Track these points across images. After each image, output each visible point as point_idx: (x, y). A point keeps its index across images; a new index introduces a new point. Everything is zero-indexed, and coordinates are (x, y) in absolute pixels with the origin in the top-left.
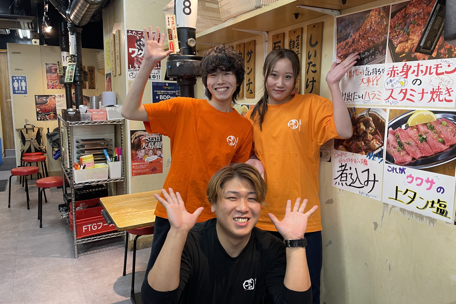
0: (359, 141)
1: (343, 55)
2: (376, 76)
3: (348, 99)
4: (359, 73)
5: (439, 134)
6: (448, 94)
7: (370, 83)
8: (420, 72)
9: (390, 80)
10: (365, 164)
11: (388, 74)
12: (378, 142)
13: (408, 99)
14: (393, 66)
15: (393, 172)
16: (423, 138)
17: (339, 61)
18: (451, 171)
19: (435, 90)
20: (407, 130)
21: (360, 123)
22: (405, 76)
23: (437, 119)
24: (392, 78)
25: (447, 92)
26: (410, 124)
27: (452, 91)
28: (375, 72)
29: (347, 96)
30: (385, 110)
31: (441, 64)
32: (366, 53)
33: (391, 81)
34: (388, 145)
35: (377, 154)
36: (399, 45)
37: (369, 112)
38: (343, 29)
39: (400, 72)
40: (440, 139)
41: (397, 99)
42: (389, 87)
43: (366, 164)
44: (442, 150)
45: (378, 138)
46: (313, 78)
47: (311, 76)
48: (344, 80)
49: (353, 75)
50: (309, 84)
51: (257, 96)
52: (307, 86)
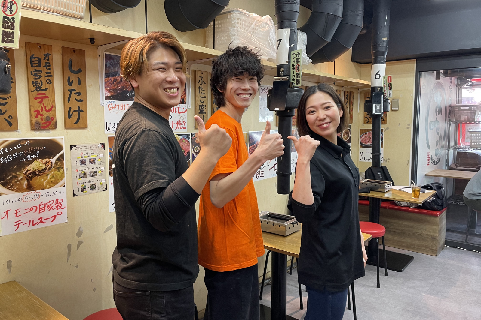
1: (112, 89)
6: (184, 125)
17: (108, 94)
19: (178, 122)
23: (180, 139)
25: (183, 123)
27: (186, 123)
31: (180, 107)
38: (111, 65)
46: (79, 107)
47: (75, 105)
48: (116, 112)
49: (124, 109)
50: (72, 113)
52: (69, 116)
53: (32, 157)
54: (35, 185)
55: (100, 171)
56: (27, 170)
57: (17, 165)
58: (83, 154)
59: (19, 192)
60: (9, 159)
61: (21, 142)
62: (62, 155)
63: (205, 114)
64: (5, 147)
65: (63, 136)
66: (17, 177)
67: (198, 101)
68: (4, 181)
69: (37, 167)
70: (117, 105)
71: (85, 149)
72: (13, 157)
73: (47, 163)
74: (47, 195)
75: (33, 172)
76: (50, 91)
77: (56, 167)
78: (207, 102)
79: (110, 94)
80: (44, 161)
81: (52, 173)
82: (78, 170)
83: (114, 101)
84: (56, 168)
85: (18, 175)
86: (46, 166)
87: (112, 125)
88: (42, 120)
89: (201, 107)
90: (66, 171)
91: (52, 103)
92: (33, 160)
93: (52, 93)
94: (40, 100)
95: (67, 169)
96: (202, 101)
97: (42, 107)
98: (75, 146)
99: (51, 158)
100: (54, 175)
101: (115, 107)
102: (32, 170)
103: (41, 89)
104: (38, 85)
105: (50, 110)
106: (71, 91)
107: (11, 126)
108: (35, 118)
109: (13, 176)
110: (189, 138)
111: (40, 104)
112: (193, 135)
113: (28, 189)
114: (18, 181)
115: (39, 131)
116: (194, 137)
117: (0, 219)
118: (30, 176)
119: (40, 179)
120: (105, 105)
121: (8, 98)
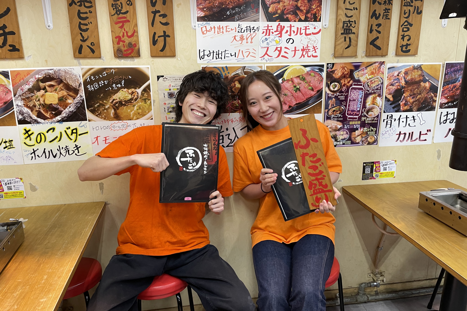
0: (235, 100)
1: (206, 7)
2: (251, 34)
3: (217, 58)
4: (230, 30)
5: (309, 83)
6: (314, 51)
7: (243, 41)
8: (292, 32)
9: (266, 38)
11: (263, 32)
13: (282, 56)
14: (268, 25)
16: (297, 88)
17: (202, 14)
18: (318, 110)
19: (305, 48)
20: (283, 83)
21: (234, 82)
22: (279, 35)
23: (307, 72)
24: (267, 37)
25: (314, 49)
26: (286, 78)
27: (317, 48)
28: (250, 30)
29: (216, 55)
30: (261, 67)
31: (308, 26)
32: (236, 9)
33: (266, 39)
36: (271, 5)
37: (245, 70)
39: (275, 32)
40: (310, 87)
41: (272, 57)
42: (265, 44)
44: (312, 95)
46: (164, 32)
47: (160, 30)
48: (211, 36)
49: (223, 32)
50: (157, 39)
51: (30, 56)
52: (154, 42)
53: (117, 86)
54: (122, 115)
56: (113, 99)
57: (103, 93)
58: (172, 85)
59: (107, 120)
60: (95, 86)
61: (106, 70)
62: (149, 85)
63: (353, 35)
64: (91, 75)
65: (149, 64)
66: (104, 105)
67: (341, 15)
68: (92, 108)
69: (123, 96)
70: (212, 27)
71: (174, 81)
72: (99, 85)
73: (132, 94)
74: (135, 126)
75: (120, 101)
76: (131, 14)
77: (142, 98)
78: (358, 16)
79: (204, 14)
80: (130, 91)
81: (139, 104)
82: (166, 103)
83: (208, 22)
84: (143, 99)
85: (105, 103)
86: (132, 97)
87: (207, 53)
88: (124, 47)
89: (345, 25)
90: (153, 104)
91: (134, 27)
92: (119, 89)
93: (133, 16)
94: (121, 24)
95: (154, 101)
96: (349, 16)
97: (123, 32)
98: (163, 76)
99: (137, 88)
100: (141, 106)
101: (210, 30)
102: (118, 99)
103: (122, 12)
104: (118, 8)
105: (132, 35)
106: (155, 13)
107: (93, 54)
108: (117, 44)
109: (100, 103)
110: (322, 71)
111: (121, 29)
112: (329, 67)
113: (116, 119)
114: (106, 110)
115: (124, 59)
116: (332, 69)
117: (91, 144)
118: (116, 105)
119: (127, 109)
120: (197, 27)
121: (89, 24)
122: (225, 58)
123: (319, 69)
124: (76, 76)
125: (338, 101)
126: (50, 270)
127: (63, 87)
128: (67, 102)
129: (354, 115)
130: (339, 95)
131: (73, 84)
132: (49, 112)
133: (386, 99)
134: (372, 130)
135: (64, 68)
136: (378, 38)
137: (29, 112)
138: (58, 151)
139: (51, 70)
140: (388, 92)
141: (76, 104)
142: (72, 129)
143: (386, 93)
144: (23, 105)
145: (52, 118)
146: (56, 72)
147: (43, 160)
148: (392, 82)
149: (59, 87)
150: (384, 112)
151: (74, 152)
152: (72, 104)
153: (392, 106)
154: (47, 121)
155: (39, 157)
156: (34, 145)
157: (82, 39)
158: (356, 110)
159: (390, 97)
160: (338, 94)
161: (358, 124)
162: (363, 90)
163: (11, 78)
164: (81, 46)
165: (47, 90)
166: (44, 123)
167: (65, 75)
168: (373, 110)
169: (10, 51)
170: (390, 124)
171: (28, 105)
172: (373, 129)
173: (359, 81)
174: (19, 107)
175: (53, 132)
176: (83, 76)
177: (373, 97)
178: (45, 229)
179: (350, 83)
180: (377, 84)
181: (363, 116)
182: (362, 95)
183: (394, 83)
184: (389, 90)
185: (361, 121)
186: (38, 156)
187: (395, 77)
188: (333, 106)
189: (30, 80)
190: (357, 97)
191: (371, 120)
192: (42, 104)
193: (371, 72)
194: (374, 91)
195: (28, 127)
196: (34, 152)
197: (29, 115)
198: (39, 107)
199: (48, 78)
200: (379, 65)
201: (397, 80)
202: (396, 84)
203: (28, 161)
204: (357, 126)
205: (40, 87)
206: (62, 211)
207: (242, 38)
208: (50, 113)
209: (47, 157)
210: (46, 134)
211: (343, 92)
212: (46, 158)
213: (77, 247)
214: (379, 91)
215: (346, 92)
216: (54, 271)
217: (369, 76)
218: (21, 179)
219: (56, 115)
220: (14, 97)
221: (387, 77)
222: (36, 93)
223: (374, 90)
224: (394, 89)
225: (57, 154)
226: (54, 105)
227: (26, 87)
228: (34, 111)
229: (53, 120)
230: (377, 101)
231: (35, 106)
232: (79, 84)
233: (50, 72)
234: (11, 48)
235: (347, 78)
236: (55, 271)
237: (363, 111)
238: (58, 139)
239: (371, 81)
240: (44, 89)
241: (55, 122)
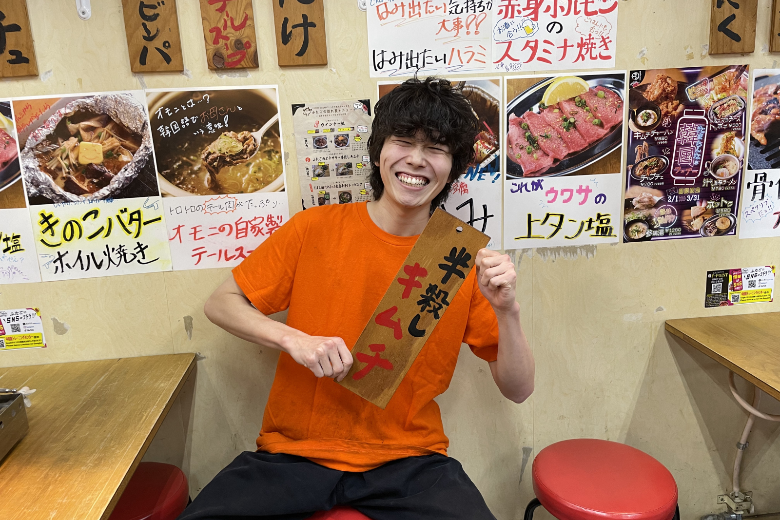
2: (476, 16)
3: (409, 66)
4: (434, 8)
5: (594, 112)
6: (604, 47)
7: (460, 30)
8: (559, 9)
9: (505, 24)
10: (463, 192)
11: (501, 11)
12: (486, 144)
13: (539, 59)
15: (521, 192)
16: (570, 123)
18: (614, 166)
19: (584, 41)
20: (542, 113)
22: (533, 16)
23: (589, 89)
24: (508, 20)
25: (603, 43)
26: (548, 103)
27: (610, 41)
28: (473, 8)
29: (407, 60)
30: (496, 82)
33: (507, 25)
34: (510, 146)
35: (487, 166)
39: (524, 9)
40: (596, 120)
41: (518, 60)
42: (504, 36)
43: (466, 191)
44: (600, 137)
45: (486, 137)
46: (305, 17)
47: (296, 12)
48: (397, 23)
49: (419, 13)
50: (291, 31)
51: (49, 72)
52: (285, 38)
53: (215, 126)
54: (226, 184)
55: (361, 164)
56: (207, 152)
57: (189, 142)
58: (321, 123)
59: (197, 193)
60: (174, 128)
61: (194, 95)
62: (276, 125)
64: (165, 106)
65: (275, 83)
66: (191, 165)
68: (169, 171)
69: (226, 147)
70: (399, 4)
71: (324, 114)
72: (180, 125)
73: (245, 141)
74: (250, 205)
75: (220, 157)
77: (264, 150)
80: (240, 136)
81: (258, 161)
82: (309, 159)
84: (265, 152)
85: (193, 160)
86: (245, 147)
87: (388, 56)
88: (227, 49)
90: (285, 160)
91: (245, 9)
92: (219, 132)
94: (220, 4)
95: (287, 155)
97: (225, 19)
98: (303, 106)
99: (254, 130)
100: (262, 165)
101: (394, 11)
102: (218, 152)
105: (243, 25)
107: (168, 63)
108: (214, 44)
109: (183, 161)
110: (620, 86)
111: (221, 13)
112: (634, 78)
113: (214, 190)
114: (194, 174)
115: (227, 74)
116: (641, 81)
117: (167, 240)
118: (214, 164)
119: (235, 172)
120: (368, 6)
121: (159, 5)
122: (424, 66)
123: (615, 83)
124: (136, 108)
125: (653, 147)
126: (66, 498)
127: (113, 131)
128: (120, 160)
129: (688, 176)
130: (655, 135)
131: (130, 124)
132: (87, 181)
133: (753, 142)
134: (725, 206)
135: (115, 93)
136: (733, 17)
137: (49, 180)
138: (106, 255)
139: (89, 97)
140: (757, 126)
141: (137, 164)
142: (130, 211)
143: (751, 128)
144: (38, 168)
145: (92, 192)
146: (98, 101)
147: (76, 273)
148: (764, 107)
149: (105, 131)
150: (749, 168)
151: (135, 257)
152: (130, 163)
153: (764, 155)
154: (84, 198)
155: (69, 267)
156: (59, 245)
157: (147, 35)
158: (692, 165)
159: (761, 138)
160: (654, 132)
161: (695, 194)
162: (706, 125)
163: (15, 116)
164: (145, 50)
165: (83, 137)
166: (78, 201)
167: (116, 107)
168: (726, 164)
169: (11, 62)
170: (761, 191)
171: (48, 168)
172: (726, 202)
173: (696, 105)
174: (30, 172)
175: (95, 218)
176: (150, 109)
177: (727, 138)
178: (73, 409)
179: (678, 110)
180: (734, 111)
181: (706, 177)
182: (704, 134)
183: (767, 108)
184: (758, 122)
185: (701, 187)
186: (67, 265)
187: (770, 96)
188: (645, 156)
189: (50, 119)
190: (694, 138)
191: (722, 186)
192: (74, 165)
193: (720, 87)
194: (728, 126)
195: (47, 209)
196: (60, 258)
197: (48, 186)
198: (67, 170)
199: (83, 112)
200: (737, 73)
201: (774, 103)
202: (772, 111)
203: (49, 275)
204: (694, 198)
205: (69, 132)
206: (111, 372)
207: (458, 25)
208: (89, 183)
209: (85, 267)
210: (81, 222)
211: (664, 129)
212: (82, 269)
213: (128, 446)
214: (737, 125)
215: (670, 129)
216: (74, 500)
217: (717, 94)
218: (37, 310)
219: (100, 186)
220: (21, 151)
221: (754, 97)
222: (62, 142)
223: (728, 123)
224: (769, 120)
225: (102, 261)
226: (95, 167)
227: (43, 133)
228: (59, 179)
229: (94, 196)
230: (734, 146)
231: (59, 168)
232: (142, 125)
233: (88, 101)
234: (14, 57)
235: (672, 100)
236: (75, 502)
237: (706, 166)
238: (105, 233)
239: (721, 105)
240: (77, 134)
241: (98, 199)
